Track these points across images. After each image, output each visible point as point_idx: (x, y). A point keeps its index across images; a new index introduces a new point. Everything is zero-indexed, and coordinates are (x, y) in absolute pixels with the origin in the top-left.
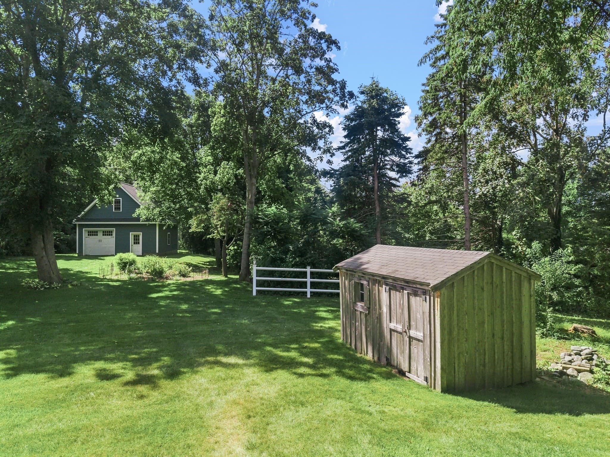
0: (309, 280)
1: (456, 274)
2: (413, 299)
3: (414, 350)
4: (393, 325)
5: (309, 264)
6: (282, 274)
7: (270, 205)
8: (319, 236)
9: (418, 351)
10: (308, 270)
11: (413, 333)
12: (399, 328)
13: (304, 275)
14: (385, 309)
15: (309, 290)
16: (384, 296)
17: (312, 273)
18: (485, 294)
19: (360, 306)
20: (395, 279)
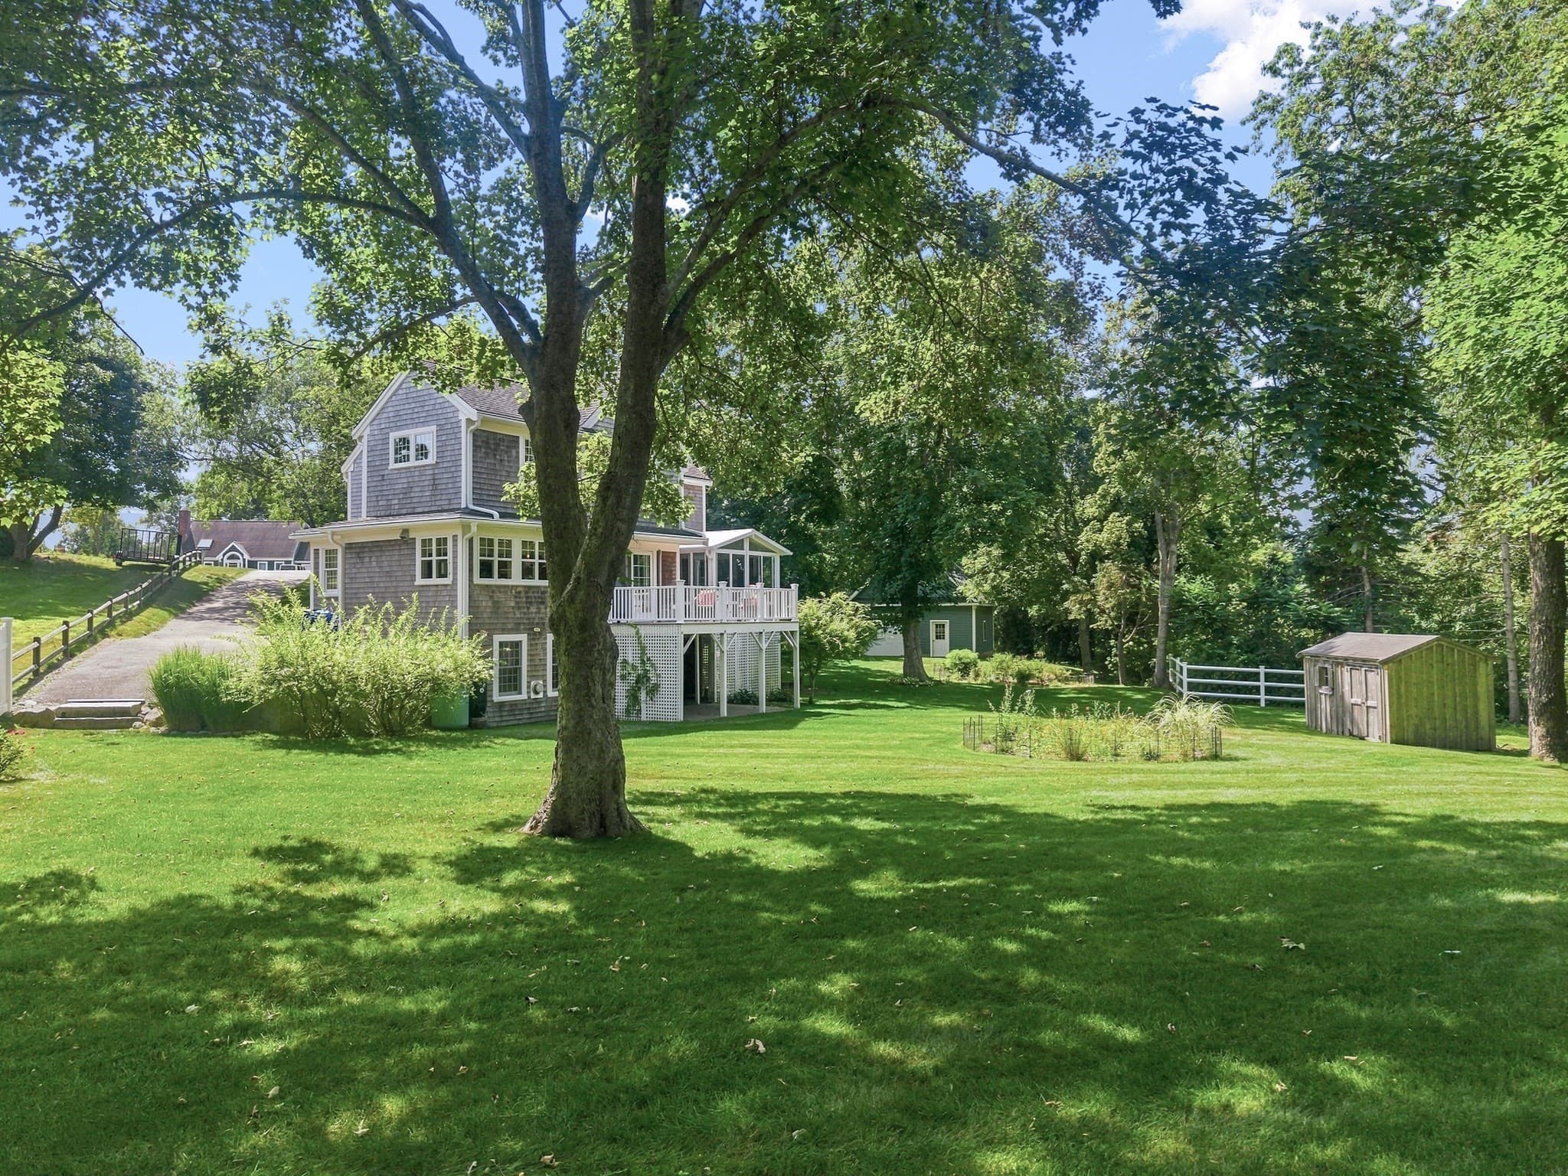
0: (1262, 684)
1: (1404, 653)
2: (1370, 675)
3: (1371, 717)
4: (1353, 701)
5: (1262, 662)
6: (1223, 675)
7: (1190, 580)
8: (1278, 625)
9: (1375, 717)
10: (1262, 670)
11: (1369, 703)
12: (1359, 701)
13: (1255, 677)
14: (1347, 688)
15: (1263, 697)
16: (1347, 675)
17: (1266, 674)
18: (1434, 671)
19: (1324, 690)
20: (1355, 659)
